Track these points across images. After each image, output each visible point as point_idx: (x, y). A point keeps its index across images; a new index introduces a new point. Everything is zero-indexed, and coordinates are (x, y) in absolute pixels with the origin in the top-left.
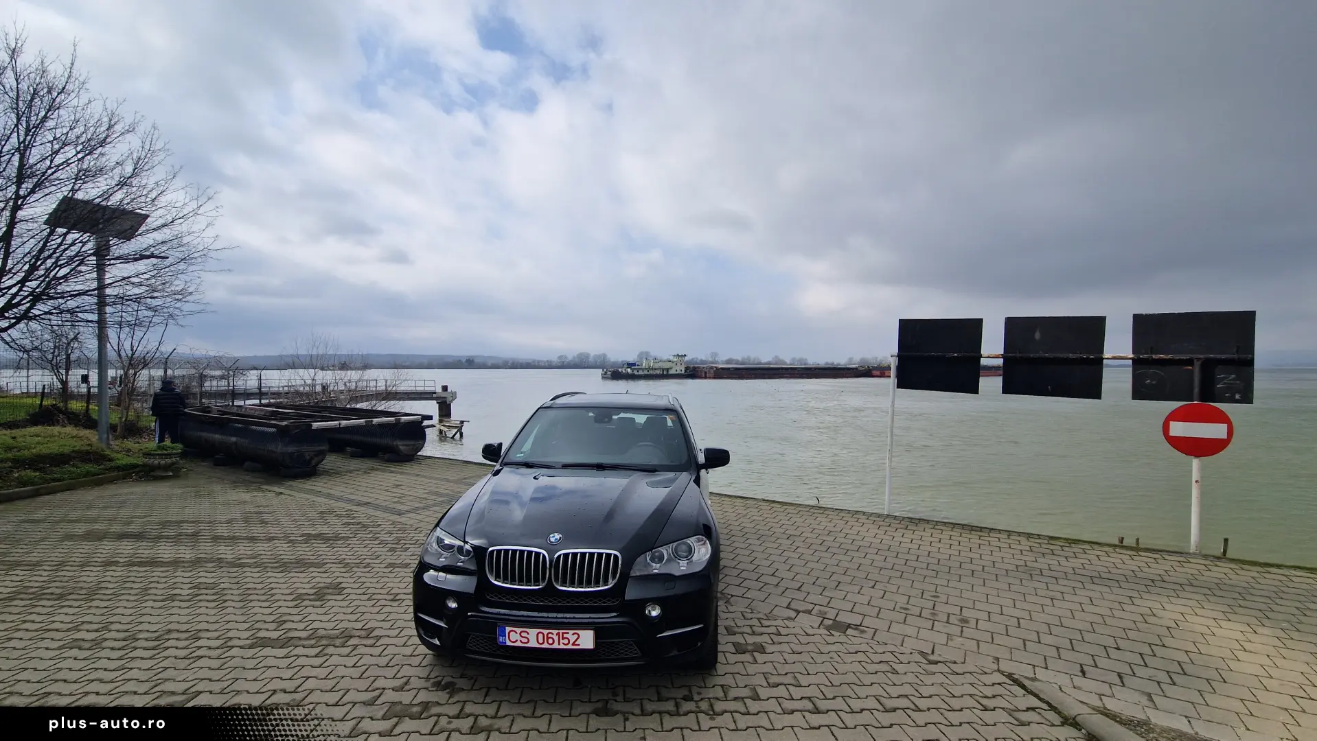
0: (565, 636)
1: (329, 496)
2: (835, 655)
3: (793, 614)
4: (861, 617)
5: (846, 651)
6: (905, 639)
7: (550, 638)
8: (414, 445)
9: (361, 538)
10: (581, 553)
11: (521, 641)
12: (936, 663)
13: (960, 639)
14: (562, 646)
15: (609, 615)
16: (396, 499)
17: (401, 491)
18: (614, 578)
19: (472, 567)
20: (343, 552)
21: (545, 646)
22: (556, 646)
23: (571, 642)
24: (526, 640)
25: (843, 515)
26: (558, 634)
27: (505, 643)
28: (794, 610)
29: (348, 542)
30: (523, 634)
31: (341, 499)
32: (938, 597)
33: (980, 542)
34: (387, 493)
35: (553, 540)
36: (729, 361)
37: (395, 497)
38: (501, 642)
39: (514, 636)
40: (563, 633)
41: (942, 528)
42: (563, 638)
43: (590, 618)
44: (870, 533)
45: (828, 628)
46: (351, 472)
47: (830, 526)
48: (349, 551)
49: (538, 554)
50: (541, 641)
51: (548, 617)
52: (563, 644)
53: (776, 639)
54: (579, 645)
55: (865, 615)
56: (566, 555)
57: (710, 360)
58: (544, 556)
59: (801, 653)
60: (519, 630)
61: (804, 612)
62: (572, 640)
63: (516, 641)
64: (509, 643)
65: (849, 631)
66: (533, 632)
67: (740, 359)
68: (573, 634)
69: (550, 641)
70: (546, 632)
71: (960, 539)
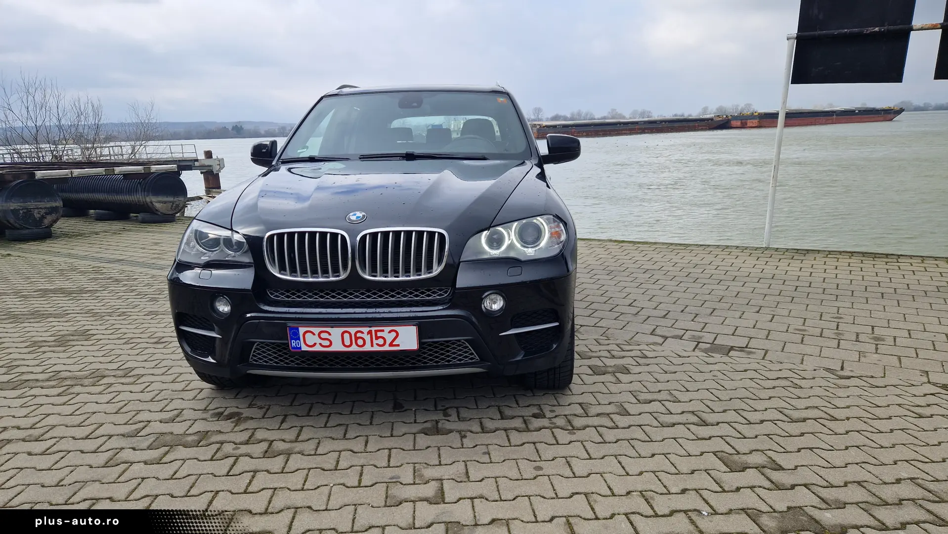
0: (379, 334)
1: (69, 255)
2: (719, 374)
3: (660, 340)
4: (747, 340)
5: (732, 370)
6: (805, 358)
7: (361, 338)
8: (173, 203)
9: (113, 290)
10: (393, 232)
11: (320, 344)
12: (849, 378)
13: (876, 356)
14: (376, 348)
15: (436, 308)
16: (156, 256)
17: (162, 248)
18: (440, 261)
19: (247, 259)
20: (90, 303)
21: (354, 348)
22: (368, 348)
23: (388, 342)
24: (327, 343)
25: (712, 249)
26: (370, 332)
27: (300, 348)
28: (661, 336)
29: (97, 295)
30: (324, 335)
31: (84, 258)
32: (841, 318)
33: (887, 267)
34: (144, 251)
35: (353, 218)
36: (556, 118)
37: (154, 254)
38: (294, 348)
39: (311, 339)
40: (376, 331)
41: (837, 256)
42: (377, 338)
43: (411, 312)
44: (747, 264)
45: (705, 351)
46: (97, 233)
47: (696, 260)
48: (98, 302)
49: (334, 236)
50: (347, 343)
51: (354, 313)
52: (378, 344)
53: (641, 361)
54: (398, 345)
55: (751, 338)
56: (374, 236)
57: (533, 117)
58: (343, 237)
59: (675, 372)
60: (316, 330)
61: (672, 337)
62: (389, 337)
63: (315, 344)
64: (304, 348)
65: (732, 353)
66: (336, 333)
67: (569, 116)
68: (390, 332)
69: (360, 342)
70: (353, 330)
71: (861, 265)
